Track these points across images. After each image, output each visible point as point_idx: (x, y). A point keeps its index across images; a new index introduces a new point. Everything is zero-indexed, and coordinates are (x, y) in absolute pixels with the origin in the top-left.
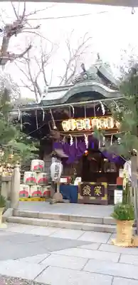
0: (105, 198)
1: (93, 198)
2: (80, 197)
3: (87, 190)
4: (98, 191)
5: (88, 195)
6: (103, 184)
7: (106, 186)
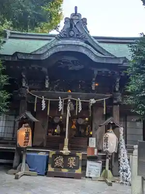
1: (65, 171)
2: (50, 169)
3: (60, 161)
5: (60, 167)
6: (78, 154)
7: (81, 158)
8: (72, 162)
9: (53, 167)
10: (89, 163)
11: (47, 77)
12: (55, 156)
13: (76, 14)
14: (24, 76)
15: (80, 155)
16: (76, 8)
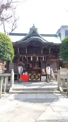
0: (39, 79)
2: (30, 79)
3: (33, 77)
4: (37, 77)
10: (42, 77)
13: (34, 27)
14: (18, 49)
16: (34, 24)
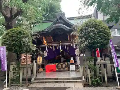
0: (67, 69)
1: (62, 69)
3: (60, 66)
5: (60, 68)
7: (67, 64)
8: (64, 66)
9: (58, 68)
10: (70, 66)
11: (52, 38)
12: (58, 65)
13: (60, 11)
14: (44, 38)
15: (66, 63)
